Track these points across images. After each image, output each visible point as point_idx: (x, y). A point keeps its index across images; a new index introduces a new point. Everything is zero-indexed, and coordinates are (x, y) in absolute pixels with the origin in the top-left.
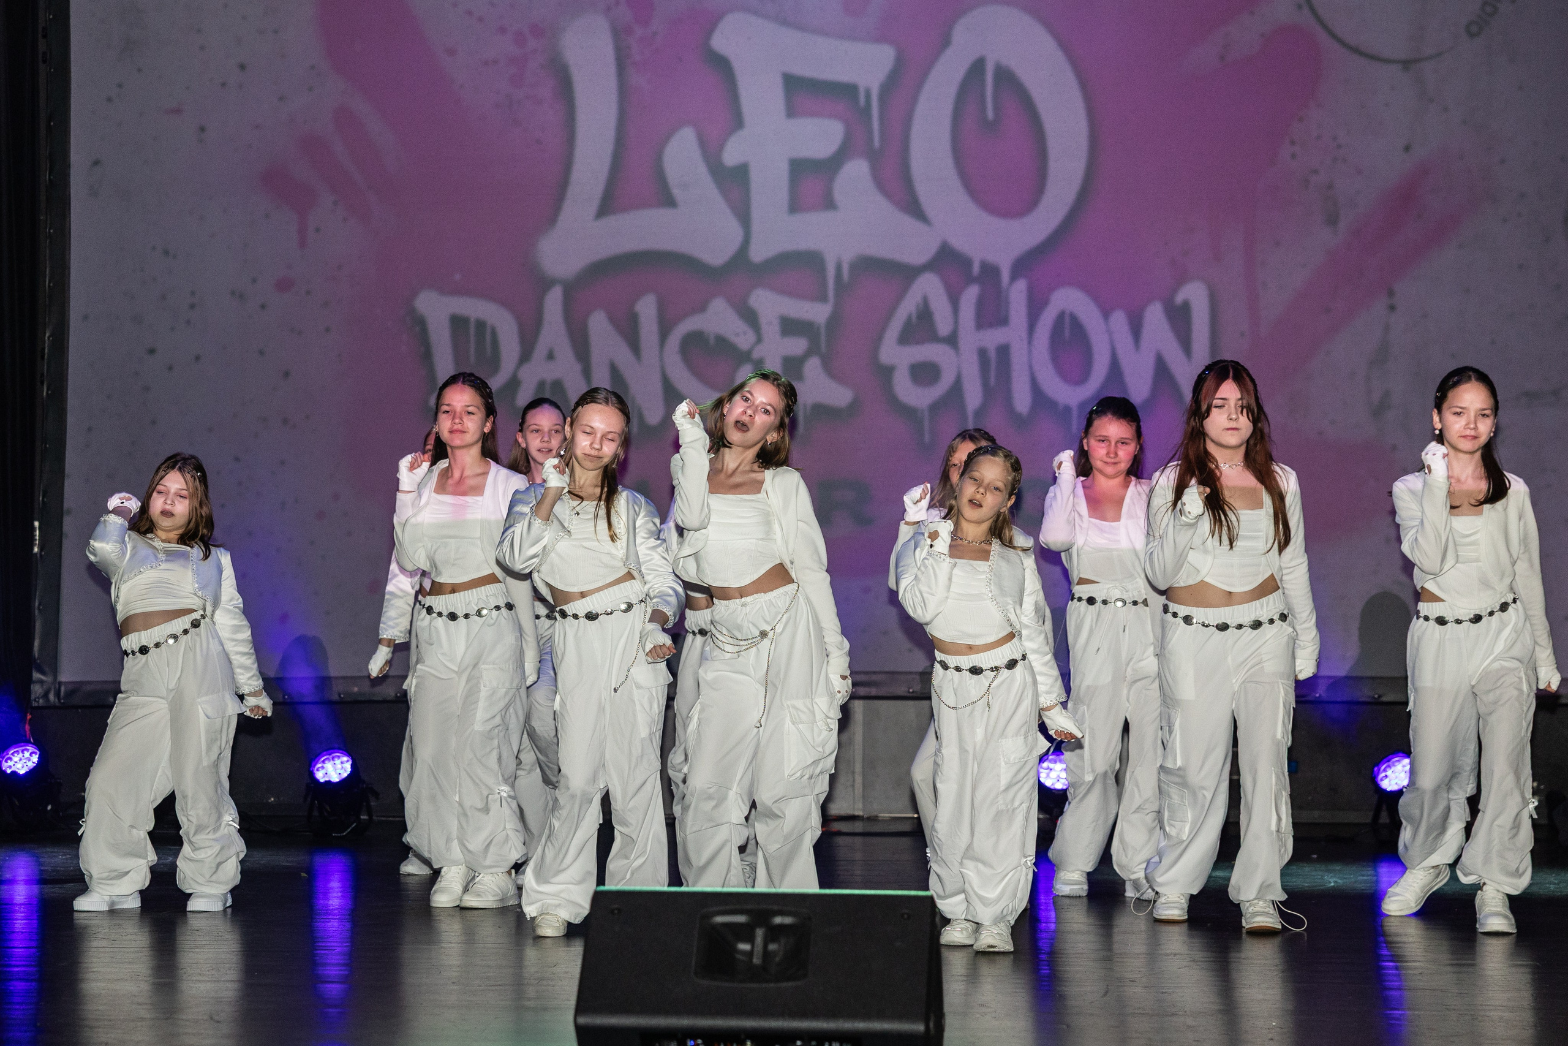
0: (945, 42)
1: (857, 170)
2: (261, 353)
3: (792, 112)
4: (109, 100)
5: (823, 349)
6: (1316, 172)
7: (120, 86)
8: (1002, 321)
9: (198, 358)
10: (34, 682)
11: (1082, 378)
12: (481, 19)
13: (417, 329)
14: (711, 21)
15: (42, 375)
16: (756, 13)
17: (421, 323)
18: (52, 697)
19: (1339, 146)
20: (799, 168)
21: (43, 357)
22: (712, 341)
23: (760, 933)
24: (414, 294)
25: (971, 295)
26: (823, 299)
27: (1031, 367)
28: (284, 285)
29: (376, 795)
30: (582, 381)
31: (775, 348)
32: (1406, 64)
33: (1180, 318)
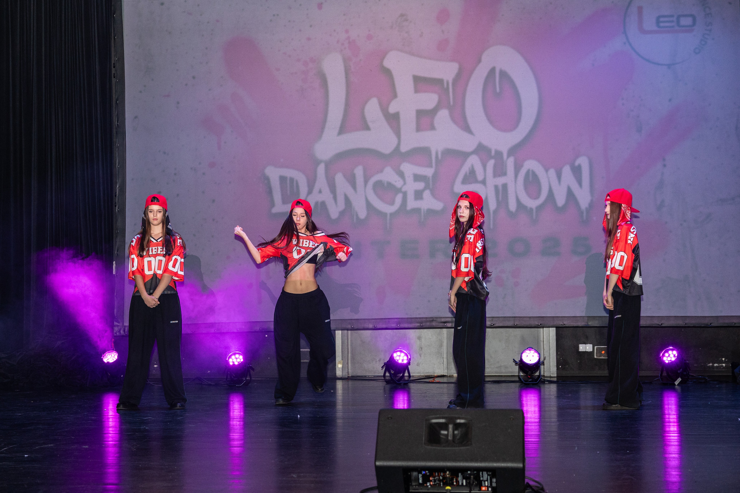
0: (479, 61)
1: (443, 114)
2: (203, 192)
3: (417, 91)
4: (141, 92)
5: (431, 186)
6: (632, 111)
7: (145, 86)
8: (504, 174)
9: (178, 195)
10: (115, 326)
11: (537, 197)
12: (290, 56)
13: (266, 182)
14: (383, 55)
15: (116, 202)
16: (402, 51)
17: (267, 179)
18: (122, 332)
19: (642, 100)
20: (420, 113)
21: (116, 196)
22: (385, 184)
24: (264, 168)
25: (491, 163)
26: (431, 166)
27: (516, 192)
28: (212, 165)
29: (253, 369)
30: (333, 202)
31: (411, 187)
32: (669, 66)
33: (577, 171)
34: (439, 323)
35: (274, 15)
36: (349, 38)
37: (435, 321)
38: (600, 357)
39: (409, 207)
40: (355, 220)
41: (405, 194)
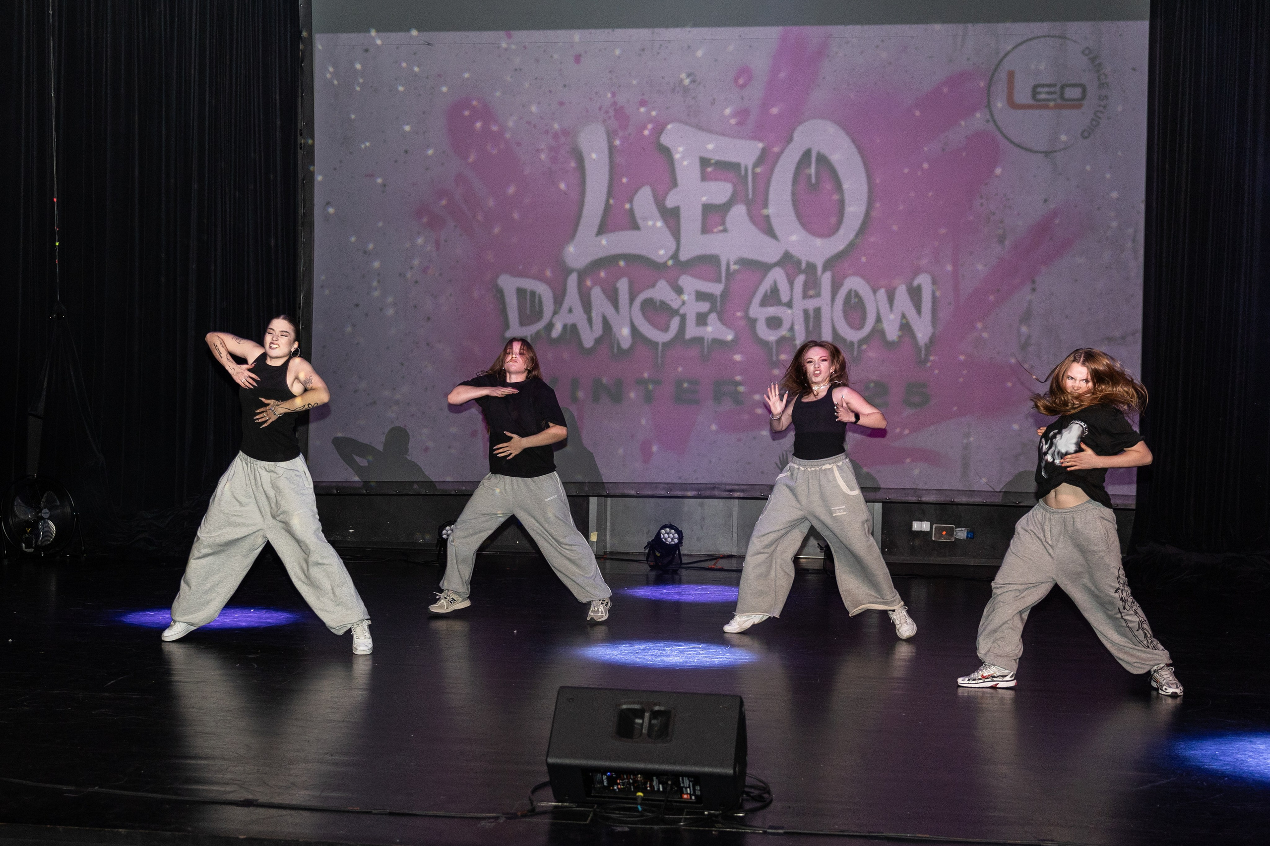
0: (790, 140)
1: (739, 211)
2: (415, 307)
3: (704, 177)
5: (718, 308)
6: (994, 214)
8: (818, 295)
11: (859, 327)
12: (535, 126)
13: (499, 295)
14: (661, 128)
16: (686, 123)
17: (501, 292)
19: (1008, 199)
20: (708, 209)
22: (658, 304)
23: (647, 715)
24: (497, 277)
25: (800, 280)
26: (719, 281)
27: (832, 320)
30: (588, 326)
31: (692, 307)
32: (1047, 154)
33: (915, 294)
34: (722, 491)
35: (516, 70)
36: (615, 103)
37: (718, 488)
38: (940, 539)
39: (688, 336)
40: (615, 351)
41: (683, 318)
